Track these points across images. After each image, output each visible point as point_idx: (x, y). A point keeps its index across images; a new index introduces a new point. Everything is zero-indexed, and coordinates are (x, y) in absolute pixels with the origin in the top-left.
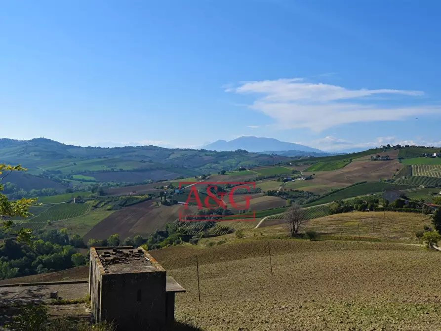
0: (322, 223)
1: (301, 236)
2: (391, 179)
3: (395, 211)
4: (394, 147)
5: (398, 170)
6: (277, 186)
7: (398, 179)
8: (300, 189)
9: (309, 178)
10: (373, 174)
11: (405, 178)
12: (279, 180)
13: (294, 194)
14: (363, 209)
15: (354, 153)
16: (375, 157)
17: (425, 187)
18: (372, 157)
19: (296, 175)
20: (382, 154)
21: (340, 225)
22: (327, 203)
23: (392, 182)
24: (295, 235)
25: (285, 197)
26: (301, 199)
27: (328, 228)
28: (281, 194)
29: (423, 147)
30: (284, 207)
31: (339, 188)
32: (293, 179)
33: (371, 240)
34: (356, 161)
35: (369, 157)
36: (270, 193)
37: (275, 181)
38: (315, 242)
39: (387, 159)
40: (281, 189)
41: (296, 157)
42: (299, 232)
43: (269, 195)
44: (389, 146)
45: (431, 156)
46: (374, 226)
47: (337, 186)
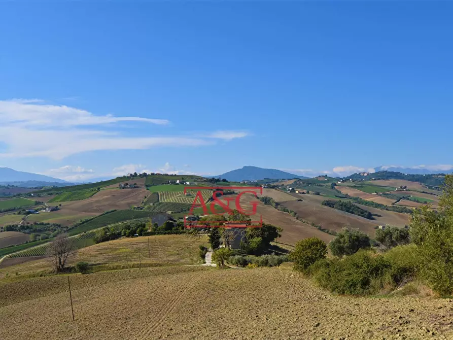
0: (90, 252)
1: (69, 270)
2: (139, 206)
3: (165, 234)
4: (140, 175)
5: (146, 197)
6: (17, 220)
7: (146, 207)
8: (45, 222)
9: (55, 209)
10: (123, 202)
11: (154, 205)
12: (19, 213)
13: (38, 227)
15: (102, 182)
16: (123, 185)
17: (172, 213)
18: (120, 185)
19: (39, 207)
20: (130, 182)
21: (110, 254)
22: (77, 234)
23: (141, 209)
24: (62, 269)
25: (27, 231)
26: (47, 232)
27: (98, 258)
28: (23, 228)
29: (167, 175)
30: (27, 242)
31: (89, 218)
32: (36, 211)
33: (151, 265)
34: (104, 190)
35: (117, 185)
36: (10, 229)
37: (14, 214)
38: (87, 275)
39: (135, 187)
40: (23, 223)
41: (36, 188)
42: (66, 266)
43: (8, 230)
44: (136, 174)
45: (175, 183)
46: (150, 251)
47: (86, 216)
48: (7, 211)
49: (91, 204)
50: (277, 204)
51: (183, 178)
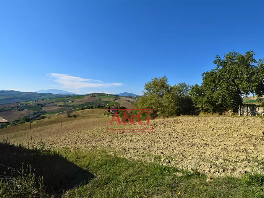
0: (77, 113)
1: (71, 117)
3: (98, 108)
5: (97, 99)
6: (63, 104)
7: (97, 101)
8: (70, 104)
9: (73, 101)
10: (91, 100)
11: (99, 101)
12: (63, 102)
13: (68, 106)
14: (89, 108)
17: (104, 103)
19: (69, 101)
20: (93, 95)
21: (83, 113)
22: (79, 108)
24: (69, 116)
25: (65, 107)
26: (70, 107)
27: (79, 114)
28: (64, 106)
30: (65, 110)
33: (92, 116)
35: (90, 96)
36: (60, 106)
38: (75, 118)
39: (95, 96)
41: (68, 95)
42: (70, 116)
44: (95, 93)
45: (105, 96)
46: (92, 112)
47: (81, 103)
48: (60, 101)
49: (82, 100)
50: (131, 102)
51: (108, 95)
